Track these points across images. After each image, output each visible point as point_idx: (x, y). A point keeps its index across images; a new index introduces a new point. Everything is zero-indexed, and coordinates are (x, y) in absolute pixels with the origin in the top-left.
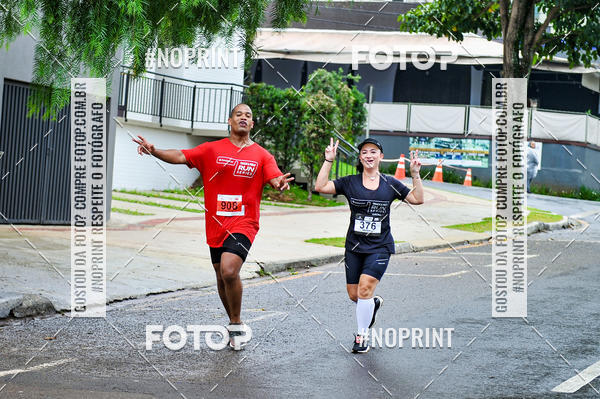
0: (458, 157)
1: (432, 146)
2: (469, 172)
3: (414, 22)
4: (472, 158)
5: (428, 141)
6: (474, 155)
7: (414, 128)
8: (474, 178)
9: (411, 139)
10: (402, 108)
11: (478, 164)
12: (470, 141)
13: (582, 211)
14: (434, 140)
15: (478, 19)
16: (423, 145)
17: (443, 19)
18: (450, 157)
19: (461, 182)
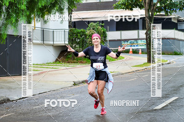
0: (137, 46)
1: (129, 43)
2: (140, 50)
3: (118, 6)
4: (141, 46)
5: (127, 42)
6: (141, 45)
7: (123, 38)
8: (142, 52)
9: (122, 42)
10: (119, 32)
11: (143, 47)
12: (140, 41)
13: (174, 58)
14: (129, 41)
15: (137, 4)
16: (126, 43)
17: (126, 4)
18: (134, 46)
19: (138, 53)
